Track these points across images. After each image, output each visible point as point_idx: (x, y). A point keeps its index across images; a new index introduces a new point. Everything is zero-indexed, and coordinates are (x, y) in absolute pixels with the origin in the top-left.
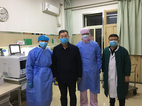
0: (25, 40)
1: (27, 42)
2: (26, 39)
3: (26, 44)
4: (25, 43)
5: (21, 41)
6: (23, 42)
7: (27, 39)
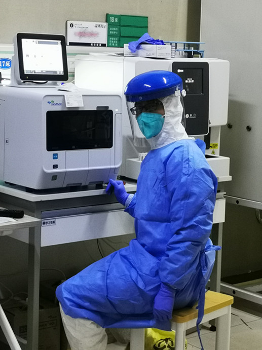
0: (112, 19)
1: (120, 31)
2: (115, 16)
3: (114, 40)
4: (109, 36)
5: (90, 26)
6: (98, 29)
7: (120, 17)
